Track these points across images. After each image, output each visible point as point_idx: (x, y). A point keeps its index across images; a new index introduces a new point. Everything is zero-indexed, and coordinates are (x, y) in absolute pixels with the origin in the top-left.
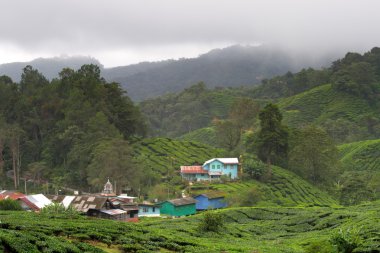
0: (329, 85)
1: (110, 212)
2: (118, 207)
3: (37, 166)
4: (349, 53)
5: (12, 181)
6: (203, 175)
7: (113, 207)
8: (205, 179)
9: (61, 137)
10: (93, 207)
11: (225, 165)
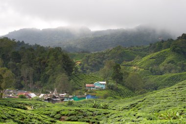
0: (169, 49)
1: (54, 99)
2: (58, 98)
3: (38, 83)
4: (183, 34)
5: (30, 88)
6: (93, 87)
7: (56, 98)
8: (94, 89)
9: (46, 73)
10: (49, 98)
11: (101, 84)
